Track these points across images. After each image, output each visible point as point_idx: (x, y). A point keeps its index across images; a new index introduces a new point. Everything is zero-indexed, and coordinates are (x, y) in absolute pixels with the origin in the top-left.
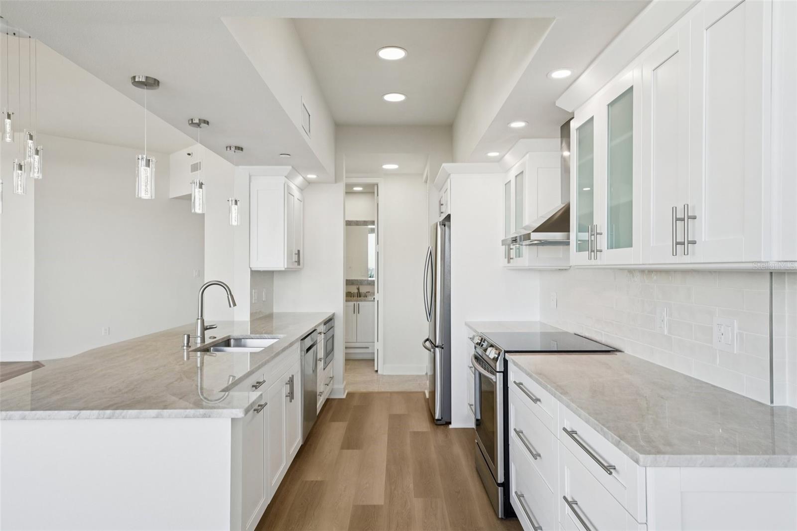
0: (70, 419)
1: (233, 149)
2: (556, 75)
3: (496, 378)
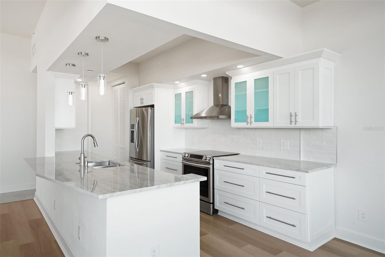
0: (157, 189)
1: (71, 65)
2: (239, 67)
3: (210, 166)
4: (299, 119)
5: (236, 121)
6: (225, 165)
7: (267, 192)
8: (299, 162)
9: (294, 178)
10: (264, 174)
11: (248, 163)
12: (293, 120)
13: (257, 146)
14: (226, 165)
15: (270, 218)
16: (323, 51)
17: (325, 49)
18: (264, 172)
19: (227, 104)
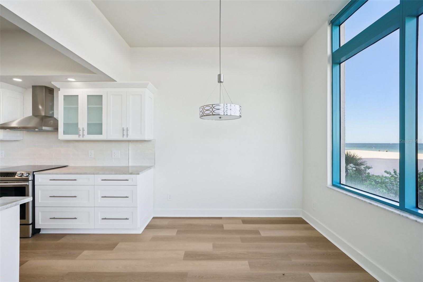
2: (69, 79)
3: (29, 183)
4: (130, 133)
5: (65, 133)
6: (50, 179)
7: (102, 197)
8: (128, 167)
9: (128, 180)
10: (99, 181)
11: (81, 174)
12: (125, 133)
13: (88, 157)
14: (53, 179)
15: (105, 219)
16: (148, 83)
17: (150, 82)
18: (99, 180)
19: (51, 116)
